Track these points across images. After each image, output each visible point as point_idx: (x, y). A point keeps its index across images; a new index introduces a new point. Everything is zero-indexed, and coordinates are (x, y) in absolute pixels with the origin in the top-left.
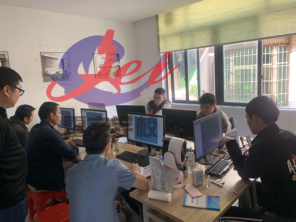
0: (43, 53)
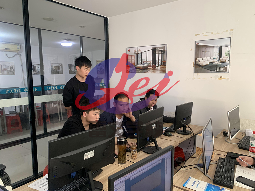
0: (198, 42)
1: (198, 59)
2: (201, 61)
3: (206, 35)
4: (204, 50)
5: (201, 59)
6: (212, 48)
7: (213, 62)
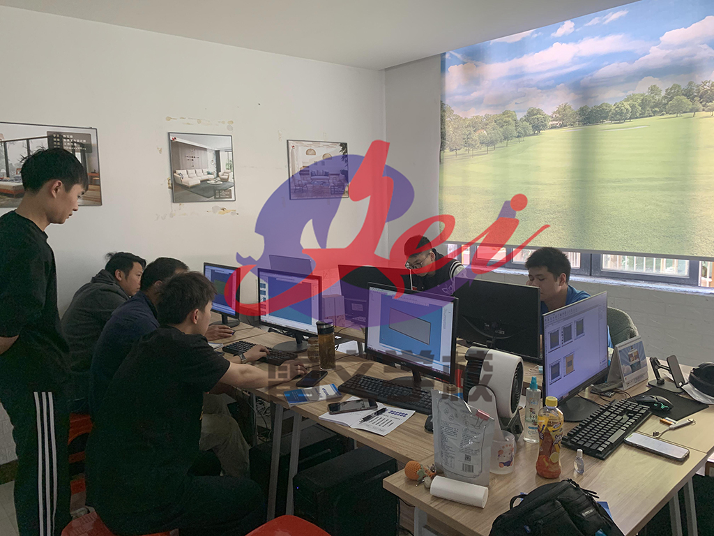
0: (175, 135)
1: (178, 171)
2: (186, 176)
3: (188, 124)
4: (189, 153)
5: (183, 172)
6: (203, 152)
7: (208, 180)
